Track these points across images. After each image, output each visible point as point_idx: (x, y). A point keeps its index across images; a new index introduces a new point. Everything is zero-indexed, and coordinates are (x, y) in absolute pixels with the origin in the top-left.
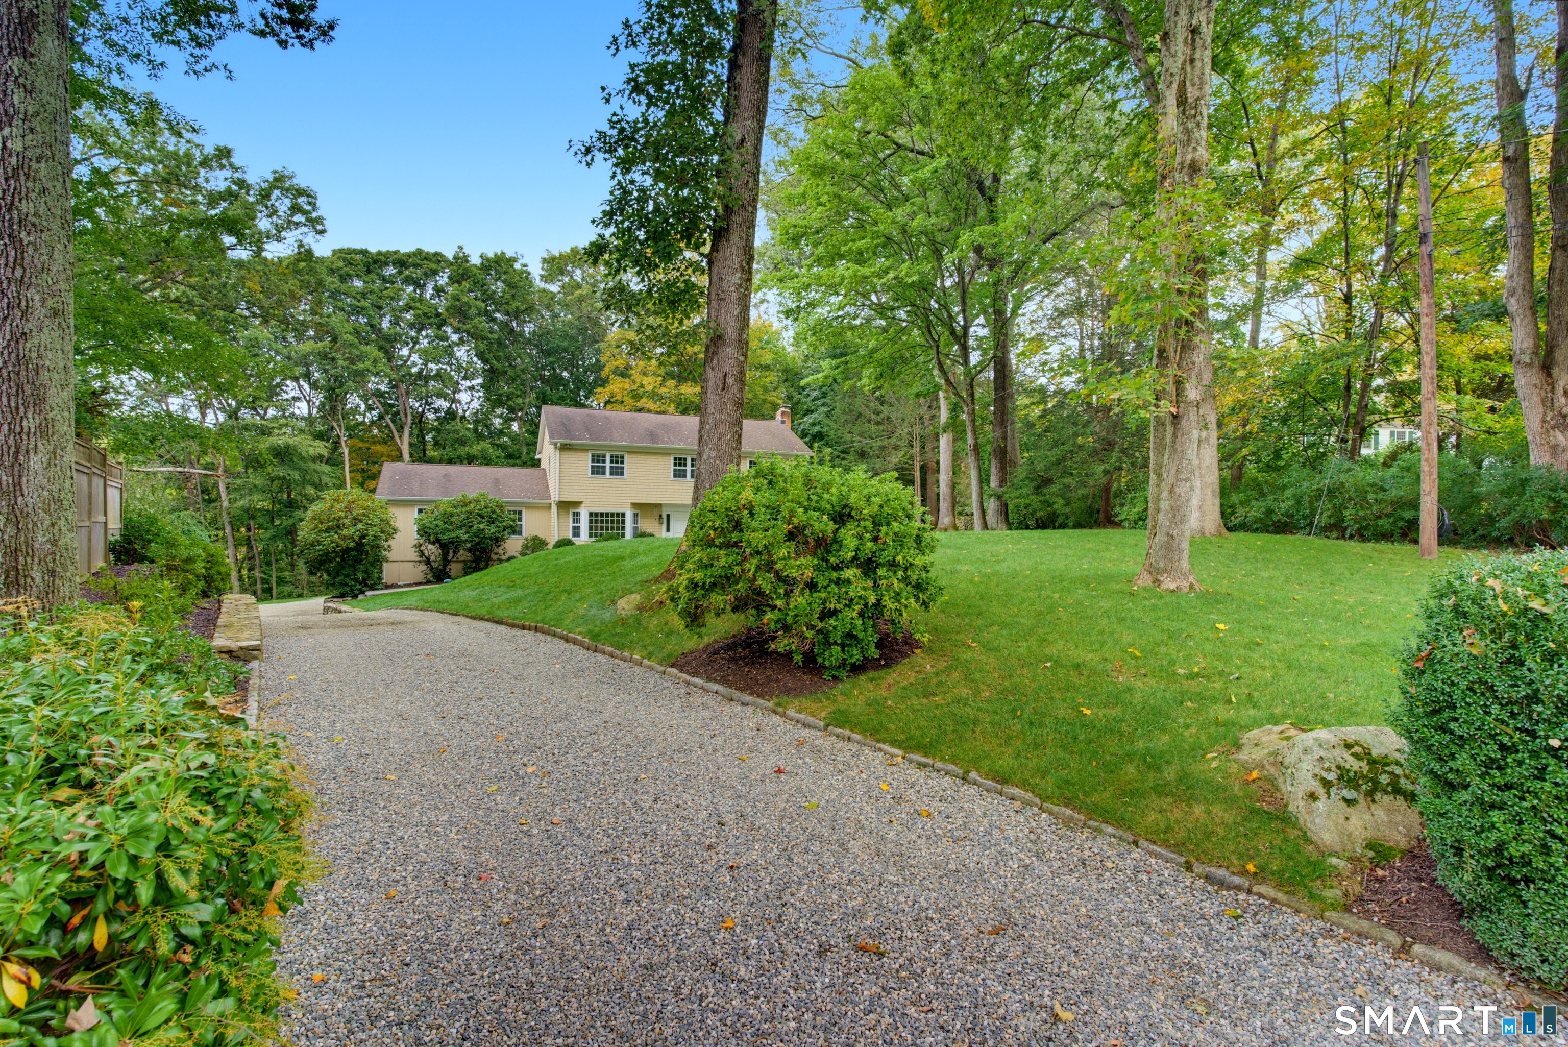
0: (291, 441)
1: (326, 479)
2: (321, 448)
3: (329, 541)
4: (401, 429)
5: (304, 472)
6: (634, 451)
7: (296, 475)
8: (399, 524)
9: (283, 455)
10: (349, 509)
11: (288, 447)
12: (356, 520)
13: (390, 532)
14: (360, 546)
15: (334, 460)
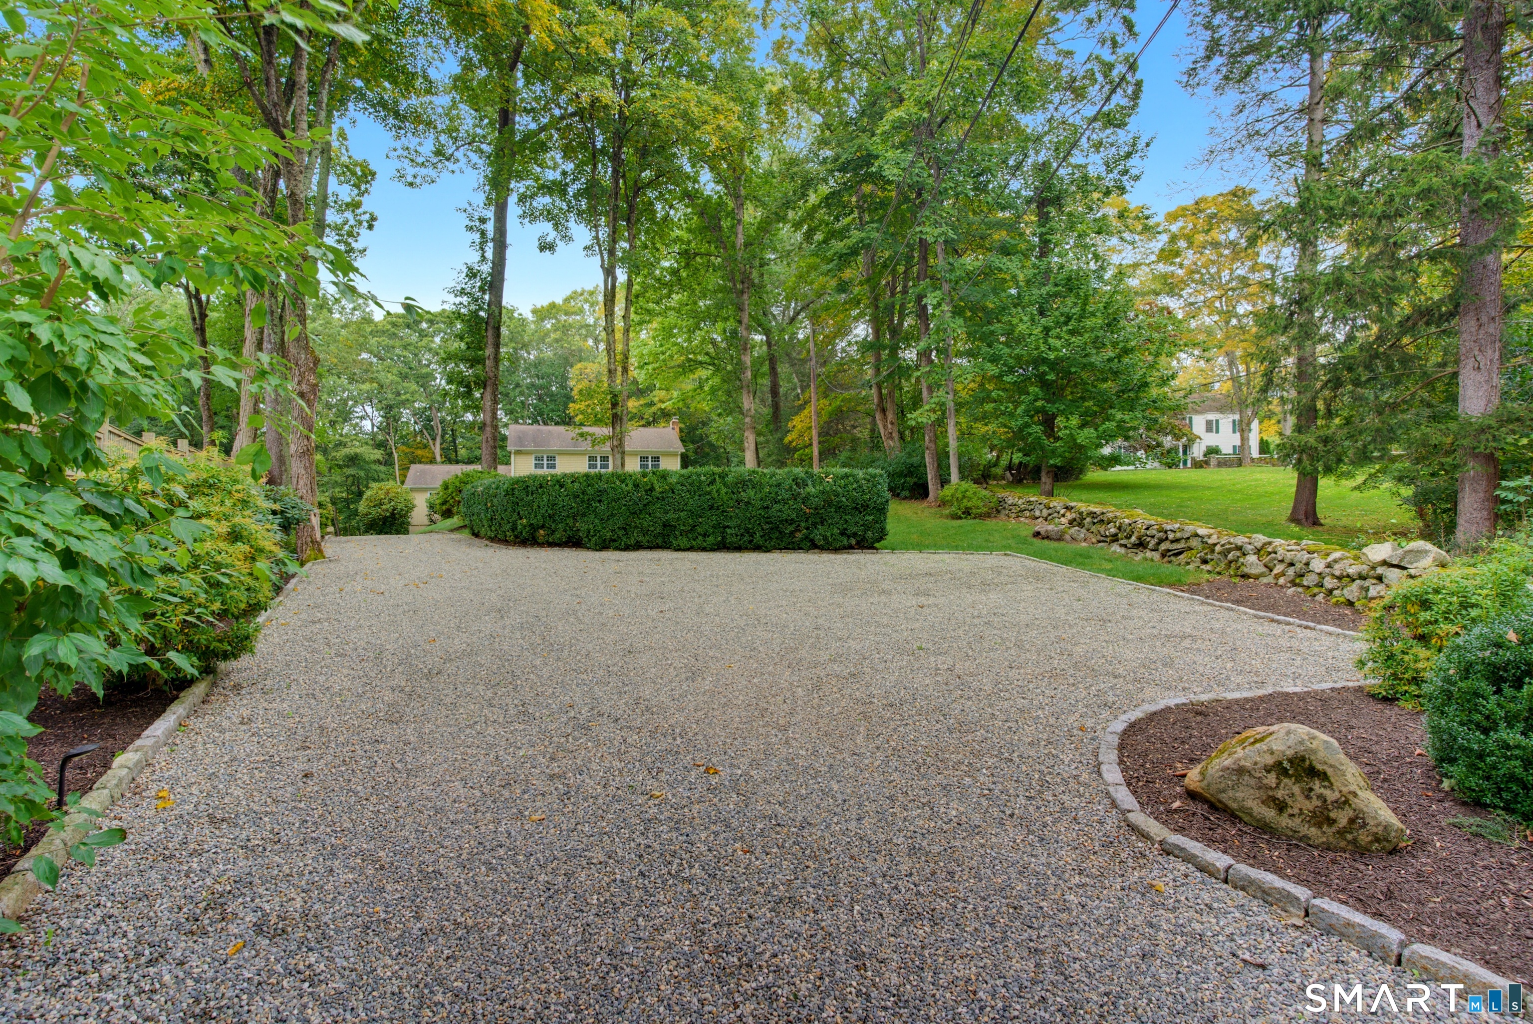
0: (358, 451)
1: (382, 476)
2: (378, 454)
3: (375, 512)
4: (434, 439)
5: (367, 471)
6: (562, 453)
7: (362, 474)
8: (416, 502)
9: (353, 460)
10: (387, 493)
11: (356, 455)
12: (391, 500)
13: (410, 508)
14: (393, 514)
15: (388, 461)
